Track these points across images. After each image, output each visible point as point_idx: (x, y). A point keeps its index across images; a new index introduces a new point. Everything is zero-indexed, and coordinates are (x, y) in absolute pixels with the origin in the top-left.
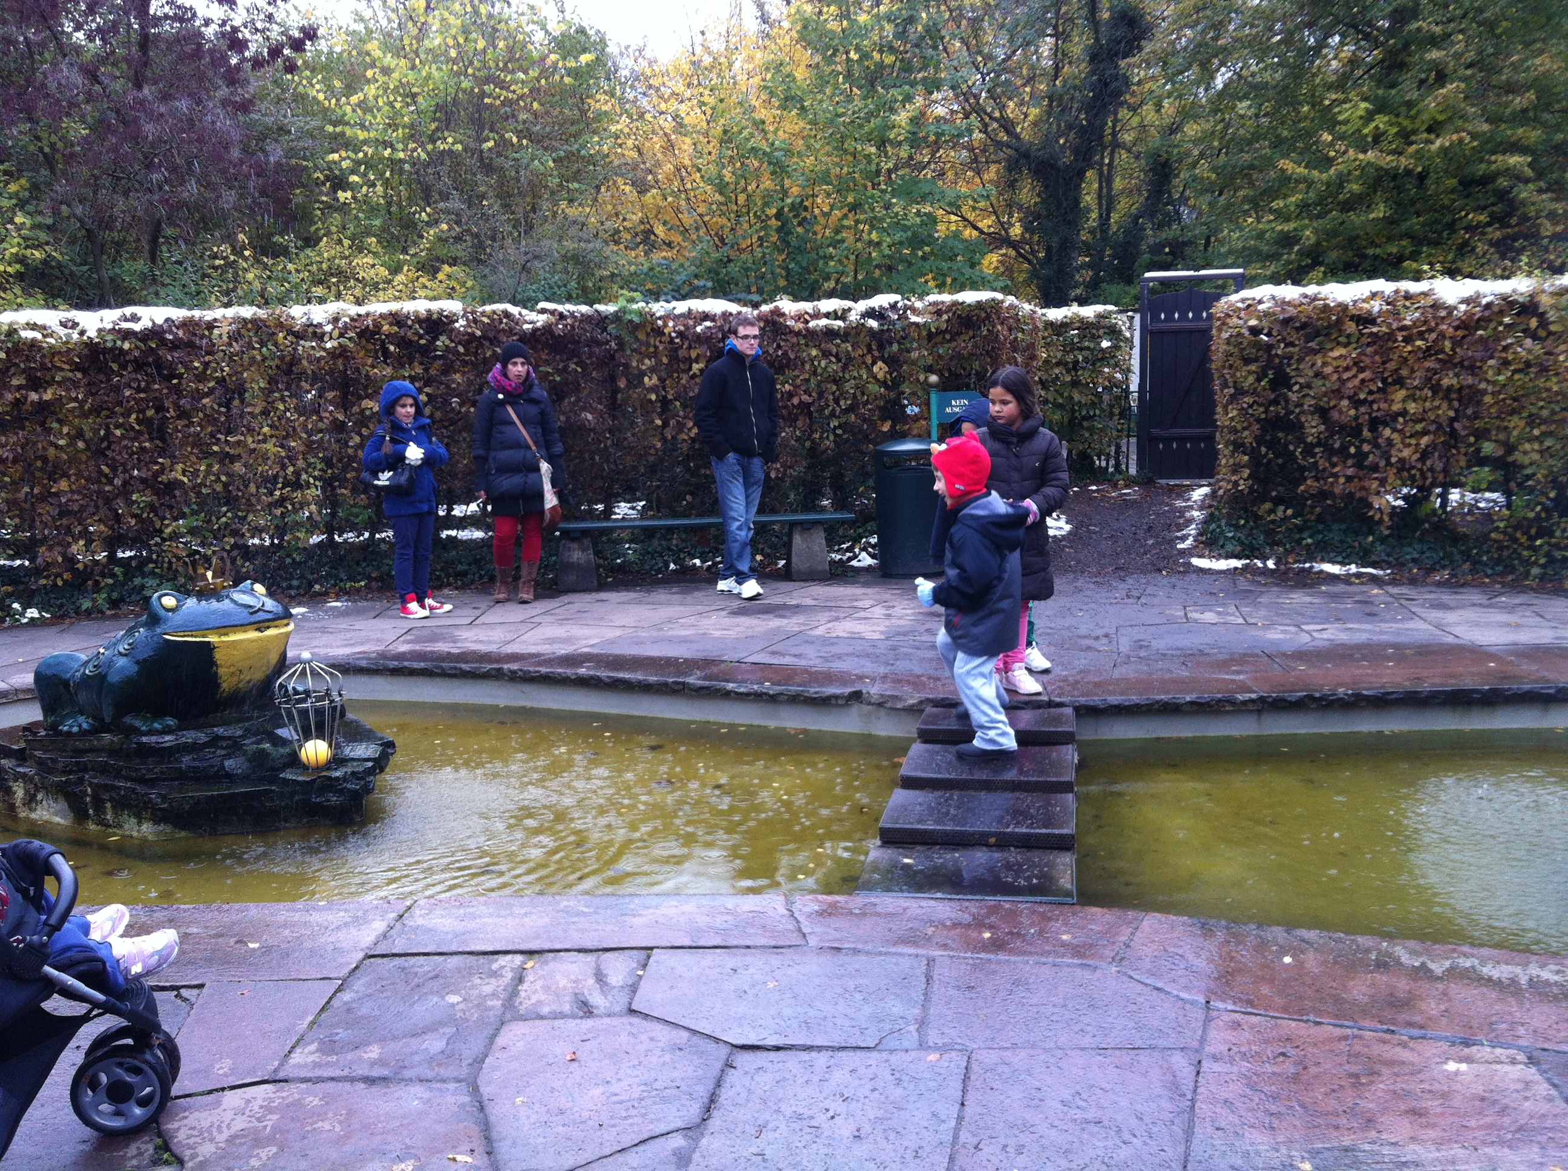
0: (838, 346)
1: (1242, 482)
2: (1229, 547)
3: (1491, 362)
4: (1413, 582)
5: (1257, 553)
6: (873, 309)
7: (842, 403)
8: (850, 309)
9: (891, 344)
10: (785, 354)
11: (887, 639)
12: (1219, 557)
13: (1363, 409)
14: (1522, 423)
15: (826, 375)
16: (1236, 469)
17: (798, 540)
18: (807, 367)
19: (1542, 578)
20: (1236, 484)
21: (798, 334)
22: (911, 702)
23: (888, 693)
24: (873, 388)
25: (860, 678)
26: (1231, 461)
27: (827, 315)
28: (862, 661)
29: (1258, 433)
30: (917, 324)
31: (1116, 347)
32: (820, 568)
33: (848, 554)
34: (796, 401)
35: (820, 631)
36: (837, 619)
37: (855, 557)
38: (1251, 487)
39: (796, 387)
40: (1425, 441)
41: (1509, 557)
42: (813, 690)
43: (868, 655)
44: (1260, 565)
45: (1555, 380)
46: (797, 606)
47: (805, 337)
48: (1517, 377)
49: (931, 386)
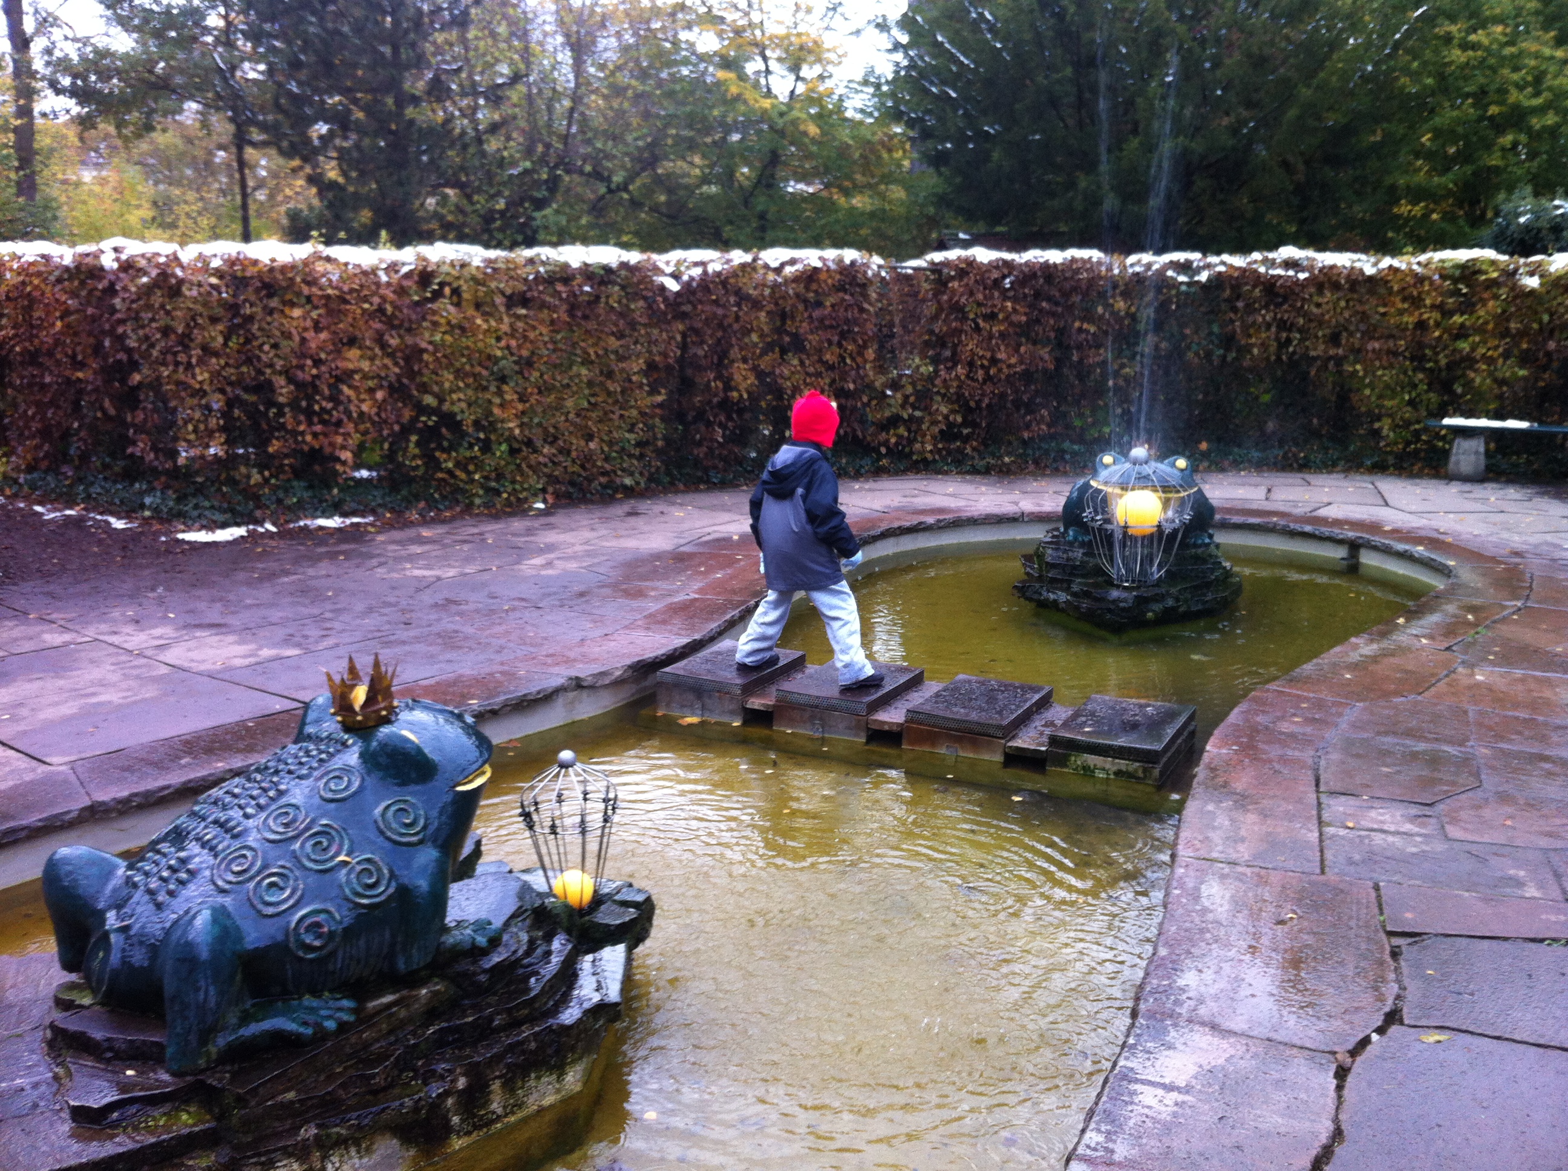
3: (425, 324)
5: (249, 519)
13: (323, 368)
14: (451, 377)
22: (617, 674)
23: (598, 671)
42: (532, 692)
44: (261, 529)
48: (446, 337)
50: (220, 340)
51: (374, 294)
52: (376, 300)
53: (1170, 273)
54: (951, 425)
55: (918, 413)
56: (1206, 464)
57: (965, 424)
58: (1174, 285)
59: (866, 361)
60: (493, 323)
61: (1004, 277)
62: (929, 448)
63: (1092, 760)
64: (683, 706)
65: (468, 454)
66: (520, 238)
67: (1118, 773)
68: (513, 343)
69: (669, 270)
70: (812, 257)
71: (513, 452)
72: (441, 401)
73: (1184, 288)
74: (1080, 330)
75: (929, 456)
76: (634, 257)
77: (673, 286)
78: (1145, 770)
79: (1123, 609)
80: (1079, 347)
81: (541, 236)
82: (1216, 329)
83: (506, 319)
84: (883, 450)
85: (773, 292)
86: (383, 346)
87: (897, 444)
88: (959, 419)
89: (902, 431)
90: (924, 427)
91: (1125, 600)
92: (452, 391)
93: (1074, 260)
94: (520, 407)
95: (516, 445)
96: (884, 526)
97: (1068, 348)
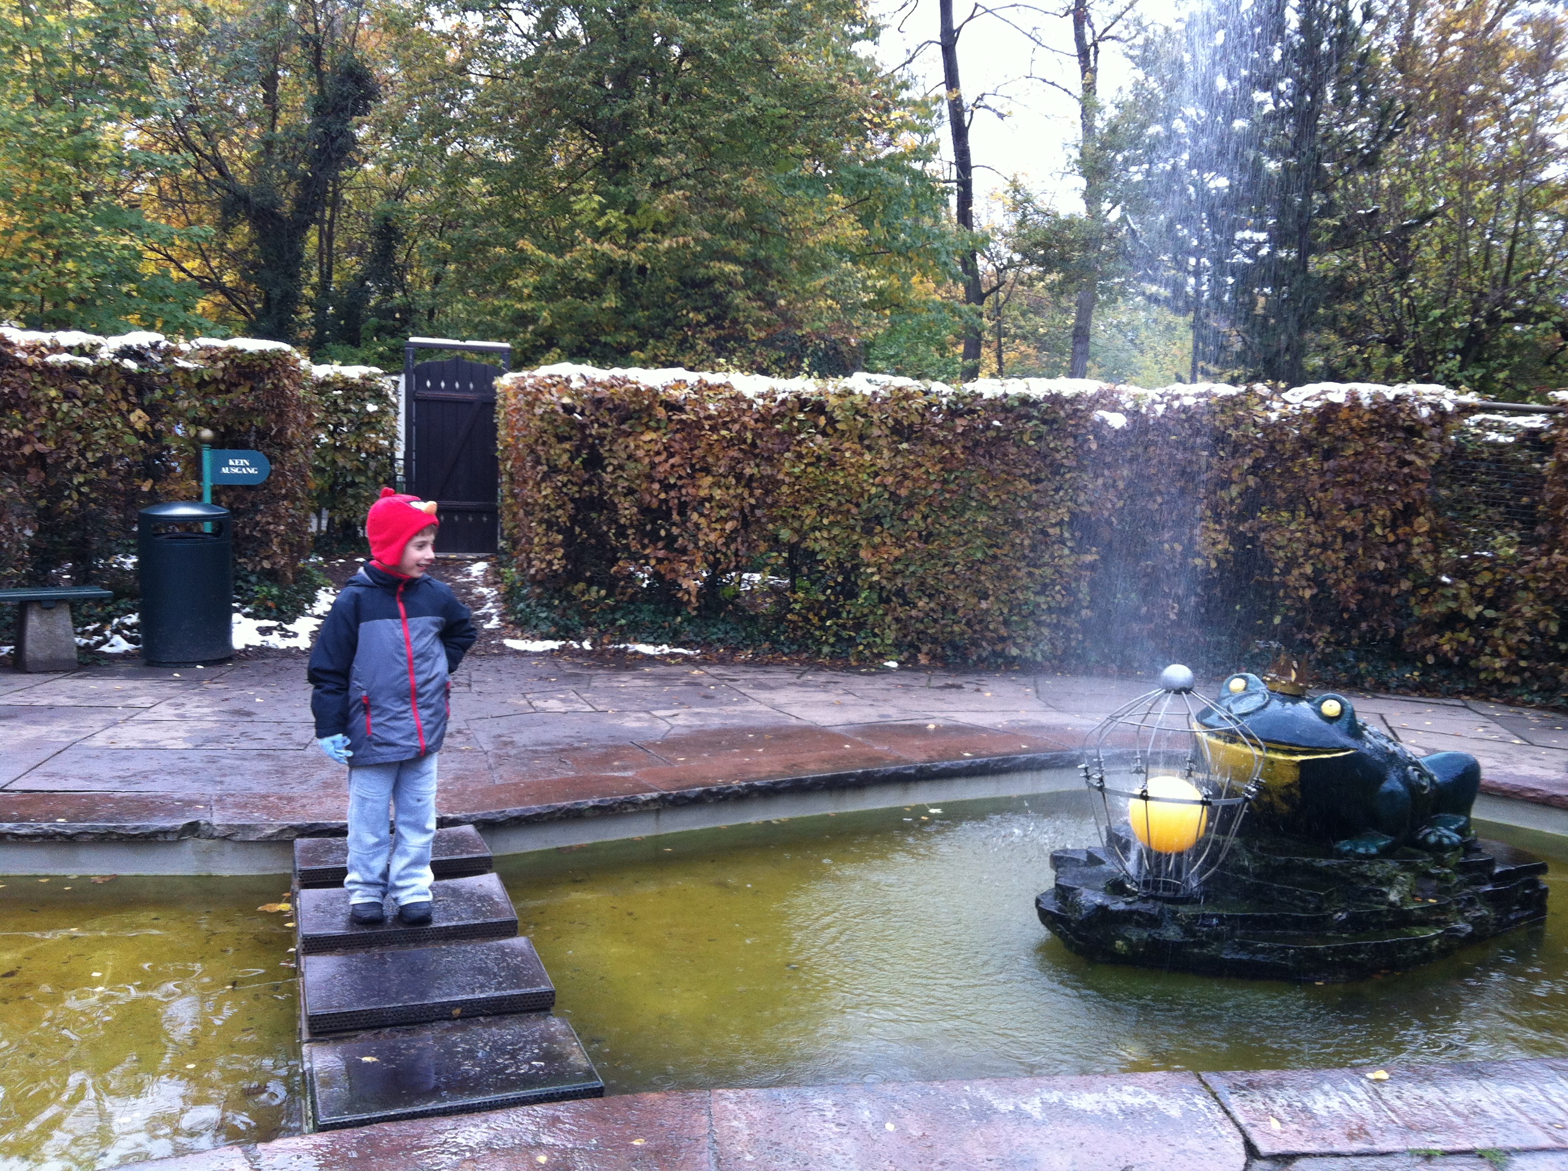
0: (85, 387)
1: (556, 561)
2: (544, 628)
3: (787, 455)
4: (722, 661)
5: (571, 634)
6: (130, 348)
7: (89, 455)
8: (99, 346)
9: (152, 390)
10: (14, 392)
11: (197, 747)
12: (533, 638)
13: (672, 494)
14: (814, 513)
15: (68, 421)
16: (550, 547)
17: (34, 622)
18: (44, 409)
19: (832, 655)
20: (550, 563)
21: (32, 369)
22: (269, 831)
23: (236, 822)
24: (131, 440)
25: (190, 803)
26: (545, 540)
27: (69, 350)
28: (180, 780)
29: (572, 512)
30: (185, 370)
31: (383, 412)
32: (65, 656)
33: (96, 638)
34: (27, 450)
35: (100, 740)
36: (115, 724)
37: (106, 641)
38: (565, 567)
39: (27, 432)
40: (729, 526)
41: (803, 636)
42: (131, 824)
43: (182, 772)
44: (576, 646)
45: (841, 474)
46: (51, 707)
47: (40, 373)
48: (809, 469)
49: (203, 441)
52: (737, 427)
54: (1539, 636)
57: (1563, 635)
68: (891, 480)
75: (1503, 677)
77: (1120, 423)
83: (886, 453)
86: (739, 474)
88: (1553, 628)
89: (1464, 635)
90: (1497, 634)
94: (897, 552)
95: (884, 595)
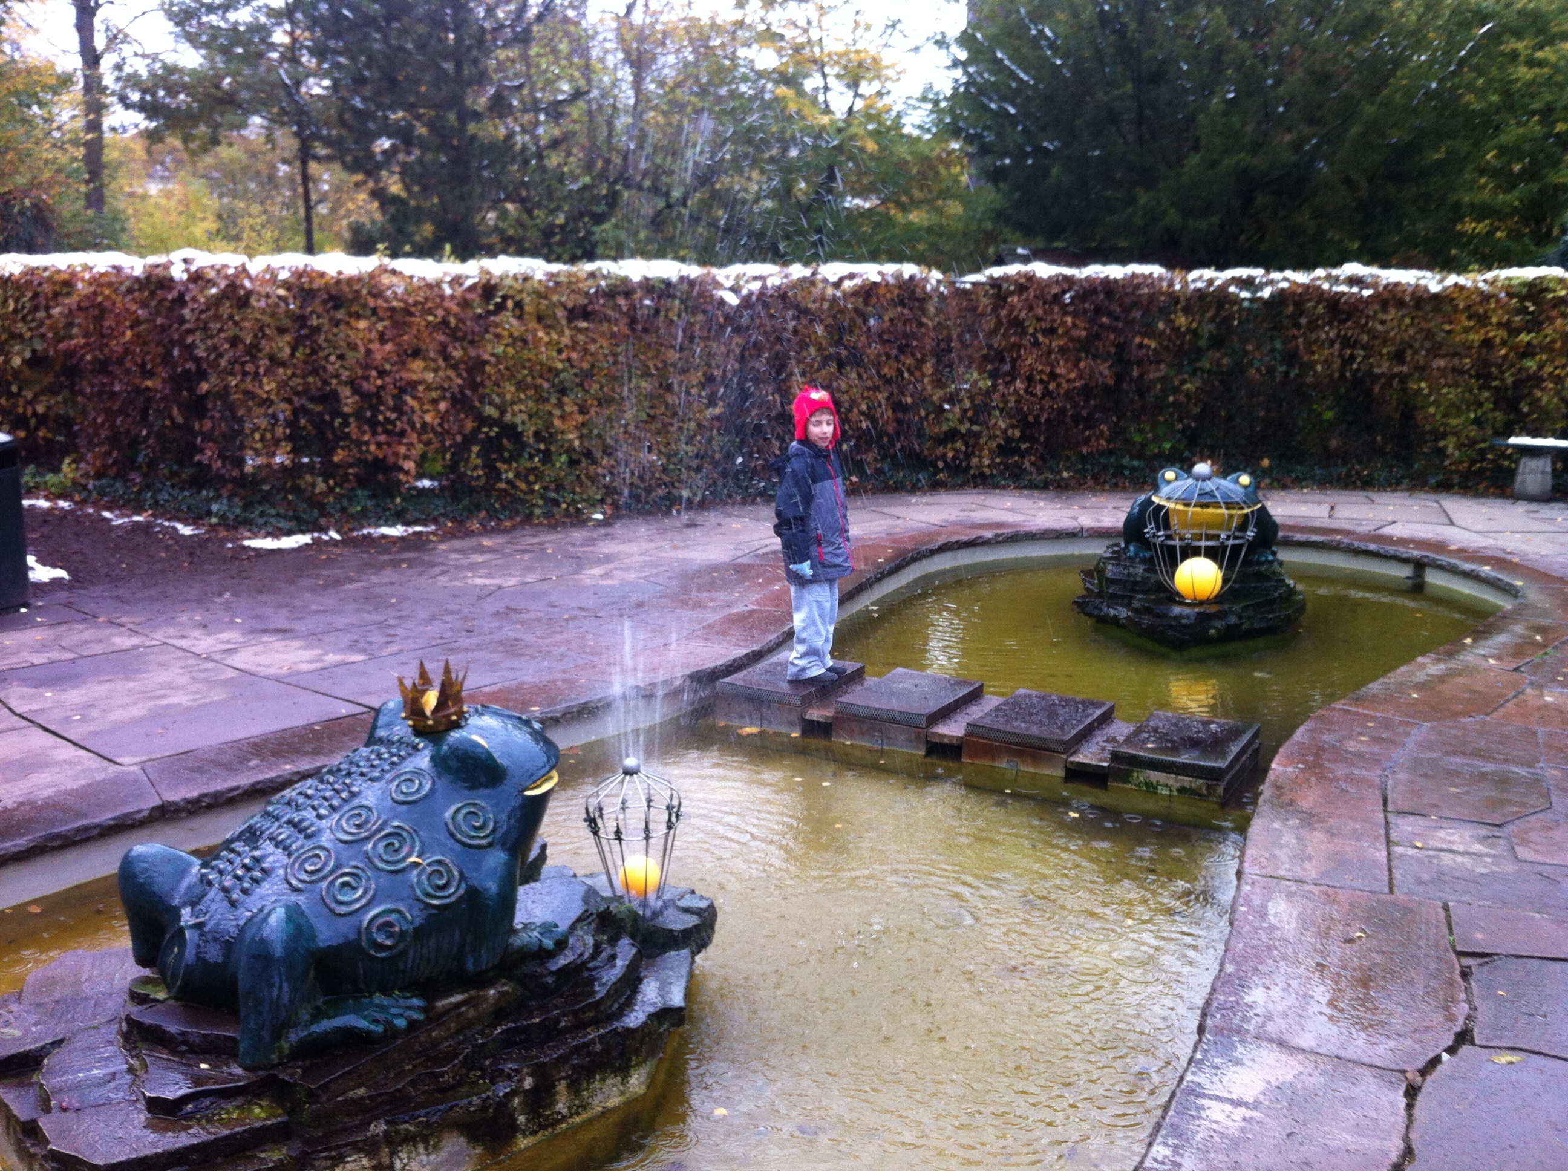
5: (313, 526)
13: (388, 379)
14: (513, 389)
19: (544, 516)
41: (512, 502)
44: (326, 537)
45: (534, 352)
48: (508, 349)
50: (287, 350)
51: (438, 307)
52: (440, 313)
53: (1232, 289)
54: (1009, 440)
55: (975, 428)
56: (1267, 481)
57: (1023, 438)
58: (1236, 300)
59: (924, 375)
60: (555, 336)
61: (1064, 292)
62: (987, 462)
63: (1155, 776)
64: (742, 717)
65: (528, 465)
66: (579, 252)
67: (1182, 790)
68: (574, 356)
69: (729, 284)
70: (871, 272)
71: (573, 463)
72: (503, 412)
73: (1246, 304)
74: (1141, 345)
75: (987, 471)
76: (694, 271)
77: (733, 300)
78: (1209, 787)
79: (1185, 626)
80: (1139, 363)
81: (599, 251)
82: (1278, 345)
83: (567, 332)
84: (941, 464)
85: (831, 307)
86: (447, 357)
87: (954, 458)
88: (1017, 434)
89: (959, 445)
90: (982, 441)
91: (1188, 617)
92: (513, 403)
93: (1134, 275)
94: (580, 418)
95: (575, 457)
96: (941, 540)
97: (1129, 363)
